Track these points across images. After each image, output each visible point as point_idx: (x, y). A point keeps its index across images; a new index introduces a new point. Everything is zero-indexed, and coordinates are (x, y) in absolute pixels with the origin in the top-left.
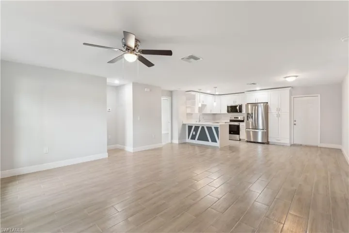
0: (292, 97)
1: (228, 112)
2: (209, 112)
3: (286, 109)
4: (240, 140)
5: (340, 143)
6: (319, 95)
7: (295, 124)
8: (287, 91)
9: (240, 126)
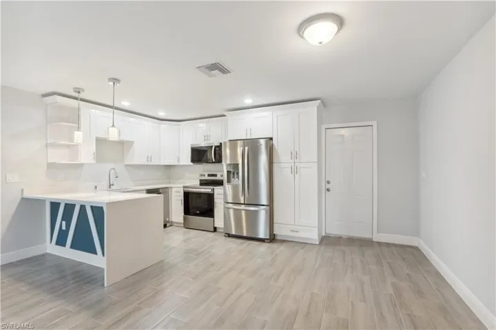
0: (324, 127)
1: (193, 160)
2: (143, 161)
3: (310, 154)
4: (215, 229)
5: (416, 233)
6: (374, 123)
7: (328, 190)
8: (313, 107)
9: (215, 196)
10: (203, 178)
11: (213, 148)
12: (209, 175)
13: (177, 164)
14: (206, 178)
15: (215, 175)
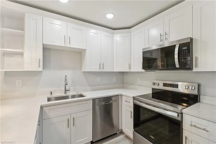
10: (156, 87)
11: (177, 50)
12: (165, 85)
13: (129, 71)
14: (161, 87)
15: (177, 86)
